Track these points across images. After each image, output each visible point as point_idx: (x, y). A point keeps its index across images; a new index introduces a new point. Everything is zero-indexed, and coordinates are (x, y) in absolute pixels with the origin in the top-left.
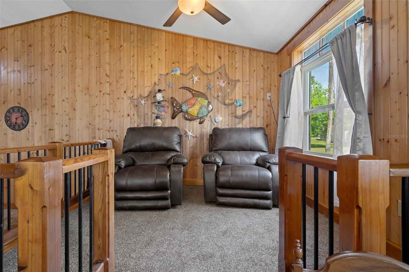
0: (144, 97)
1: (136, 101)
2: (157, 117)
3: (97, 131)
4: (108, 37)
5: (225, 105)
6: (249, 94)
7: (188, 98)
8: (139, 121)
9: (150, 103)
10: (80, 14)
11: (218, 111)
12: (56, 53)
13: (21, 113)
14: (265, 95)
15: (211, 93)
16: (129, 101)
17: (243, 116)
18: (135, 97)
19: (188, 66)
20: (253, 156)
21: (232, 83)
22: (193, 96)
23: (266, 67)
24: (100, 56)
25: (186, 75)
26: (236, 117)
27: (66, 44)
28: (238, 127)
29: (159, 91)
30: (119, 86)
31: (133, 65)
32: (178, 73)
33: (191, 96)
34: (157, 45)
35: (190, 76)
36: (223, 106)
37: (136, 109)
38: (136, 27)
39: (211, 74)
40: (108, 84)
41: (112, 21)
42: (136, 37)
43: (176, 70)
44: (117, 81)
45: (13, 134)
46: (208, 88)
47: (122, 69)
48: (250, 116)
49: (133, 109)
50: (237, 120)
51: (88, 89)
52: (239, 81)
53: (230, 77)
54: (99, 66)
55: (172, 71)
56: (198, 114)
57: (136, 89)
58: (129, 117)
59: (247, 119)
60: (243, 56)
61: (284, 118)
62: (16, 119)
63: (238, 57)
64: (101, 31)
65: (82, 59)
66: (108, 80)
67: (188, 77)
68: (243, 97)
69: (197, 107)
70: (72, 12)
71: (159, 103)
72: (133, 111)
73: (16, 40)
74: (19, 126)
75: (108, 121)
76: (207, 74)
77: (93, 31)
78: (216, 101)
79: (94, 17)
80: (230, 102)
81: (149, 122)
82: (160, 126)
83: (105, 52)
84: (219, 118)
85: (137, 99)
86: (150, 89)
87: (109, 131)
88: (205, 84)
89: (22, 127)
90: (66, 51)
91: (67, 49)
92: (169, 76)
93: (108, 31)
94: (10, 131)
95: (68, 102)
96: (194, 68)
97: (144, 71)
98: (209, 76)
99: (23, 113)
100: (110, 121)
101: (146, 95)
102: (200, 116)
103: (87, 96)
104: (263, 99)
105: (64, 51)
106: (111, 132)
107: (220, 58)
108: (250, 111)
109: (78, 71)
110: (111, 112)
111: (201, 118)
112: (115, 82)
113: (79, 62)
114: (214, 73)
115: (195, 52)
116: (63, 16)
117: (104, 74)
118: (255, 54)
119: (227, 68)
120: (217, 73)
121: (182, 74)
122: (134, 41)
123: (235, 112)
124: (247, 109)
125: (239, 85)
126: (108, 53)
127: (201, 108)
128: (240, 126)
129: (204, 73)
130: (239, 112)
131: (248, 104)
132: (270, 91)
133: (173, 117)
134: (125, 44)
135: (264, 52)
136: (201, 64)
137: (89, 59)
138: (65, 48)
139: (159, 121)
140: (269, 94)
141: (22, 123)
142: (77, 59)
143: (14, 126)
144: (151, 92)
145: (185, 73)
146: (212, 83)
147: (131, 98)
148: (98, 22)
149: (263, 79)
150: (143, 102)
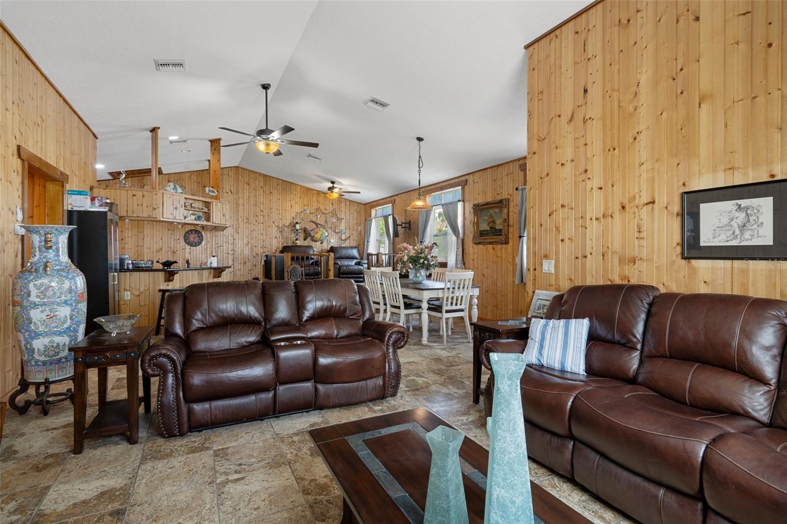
0: (286, 226)
1: (281, 228)
2: (297, 240)
3: (254, 248)
4: (262, 186)
5: (335, 232)
6: (349, 227)
7: (314, 228)
8: (283, 241)
9: (290, 230)
10: (242, 168)
11: (331, 236)
12: (224, 194)
13: (198, 234)
14: (357, 228)
15: (327, 225)
16: (276, 229)
17: (346, 240)
18: (280, 226)
19: (314, 208)
20: (353, 261)
21: (339, 220)
22: (317, 227)
23: (358, 212)
24: (256, 198)
25: (313, 214)
26: (342, 240)
27: (232, 189)
28: (342, 246)
29: (297, 223)
30: (269, 218)
31: (279, 205)
32: (308, 212)
33: (316, 227)
34: (294, 193)
35: (315, 214)
36: (335, 233)
37: (281, 233)
38: (281, 181)
39: (327, 214)
40: (262, 217)
41: (265, 176)
42: (281, 188)
43: (307, 210)
44: (268, 215)
45: (190, 249)
46: (326, 222)
47: (271, 207)
48: (349, 240)
49: (279, 233)
50: (342, 242)
51: (248, 219)
52: (343, 219)
53: (338, 216)
54: (255, 205)
55: (304, 211)
56: (320, 238)
57: (280, 221)
58: (276, 239)
59: (348, 241)
60: (346, 204)
61: (368, 242)
62: (194, 238)
63: (343, 205)
64: (257, 182)
65: (243, 199)
66: (262, 214)
67: (314, 215)
68: (346, 228)
69: (320, 233)
70: (237, 167)
71: (297, 230)
72: (279, 235)
73: (192, 182)
74: (196, 243)
75: (262, 241)
76: (325, 214)
77: (252, 180)
78: (330, 231)
79: (252, 171)
80: (338, 231)
81: (290, 242)
82: (299, 245)
83: (260, 195)
84: (332, 241)
85: (282, 227)
86: (290, 222)
87: (262, 248)
88: (324, 219)
89: (198, 244)
90: (231, 192)
91: (232, 191)
92: (303, 214)
93: (262, 182)
94: (188, 247)
95: (233, 228)
96: (318, 209)
97: (286, 210)
98: (326, 215)
99: (200, 235)
100: (264, 241)
101: (287, 225)
102: (321, 239)
103: (247, 224)
104: (356, 230)
105: (230, 193)
106: (264, 249)
107: (333, 204)
108: (349, 237)
109: (241, 207)
110: (264, 235)
111: (321, 240)
112: (267, 216)
113: (241, 201)
114: (329, 213)
115: (318, 199)
116: (230, 169)
117: (260, 210)
118: (352, 203)
119: (336, 210)
120: (331, 213)
121: (310, 213)
122: (279, 190)
123: (341, 238)
124: (348, 236)
125: (343, 221)
126: (262, 196)
127: (322, 234)
128: (344, 245)
129: (324, 213)
130: (343, 238)
131: (348, 232)
132: (360, 225)
133: (305, 240)
134: (274, 193)
135: (357, 203)
136: (322, 208)
137: (249, 199)
138: (231, 191)
139: (298, 242)
140: (360, 227)
141: (198, 242)
142: (240, 199)
143: (192, 244)
144: (290, 223)
145: (312, 212)
146: (328, 219)
147: (278, 227)
148: (255, 175)
149: (357, 219)
150: (286, 229)
